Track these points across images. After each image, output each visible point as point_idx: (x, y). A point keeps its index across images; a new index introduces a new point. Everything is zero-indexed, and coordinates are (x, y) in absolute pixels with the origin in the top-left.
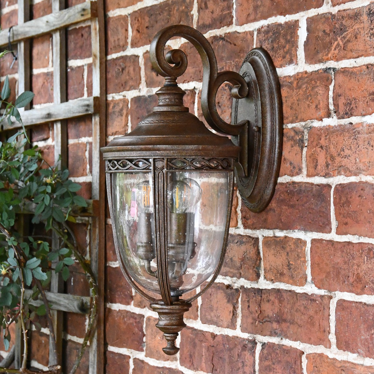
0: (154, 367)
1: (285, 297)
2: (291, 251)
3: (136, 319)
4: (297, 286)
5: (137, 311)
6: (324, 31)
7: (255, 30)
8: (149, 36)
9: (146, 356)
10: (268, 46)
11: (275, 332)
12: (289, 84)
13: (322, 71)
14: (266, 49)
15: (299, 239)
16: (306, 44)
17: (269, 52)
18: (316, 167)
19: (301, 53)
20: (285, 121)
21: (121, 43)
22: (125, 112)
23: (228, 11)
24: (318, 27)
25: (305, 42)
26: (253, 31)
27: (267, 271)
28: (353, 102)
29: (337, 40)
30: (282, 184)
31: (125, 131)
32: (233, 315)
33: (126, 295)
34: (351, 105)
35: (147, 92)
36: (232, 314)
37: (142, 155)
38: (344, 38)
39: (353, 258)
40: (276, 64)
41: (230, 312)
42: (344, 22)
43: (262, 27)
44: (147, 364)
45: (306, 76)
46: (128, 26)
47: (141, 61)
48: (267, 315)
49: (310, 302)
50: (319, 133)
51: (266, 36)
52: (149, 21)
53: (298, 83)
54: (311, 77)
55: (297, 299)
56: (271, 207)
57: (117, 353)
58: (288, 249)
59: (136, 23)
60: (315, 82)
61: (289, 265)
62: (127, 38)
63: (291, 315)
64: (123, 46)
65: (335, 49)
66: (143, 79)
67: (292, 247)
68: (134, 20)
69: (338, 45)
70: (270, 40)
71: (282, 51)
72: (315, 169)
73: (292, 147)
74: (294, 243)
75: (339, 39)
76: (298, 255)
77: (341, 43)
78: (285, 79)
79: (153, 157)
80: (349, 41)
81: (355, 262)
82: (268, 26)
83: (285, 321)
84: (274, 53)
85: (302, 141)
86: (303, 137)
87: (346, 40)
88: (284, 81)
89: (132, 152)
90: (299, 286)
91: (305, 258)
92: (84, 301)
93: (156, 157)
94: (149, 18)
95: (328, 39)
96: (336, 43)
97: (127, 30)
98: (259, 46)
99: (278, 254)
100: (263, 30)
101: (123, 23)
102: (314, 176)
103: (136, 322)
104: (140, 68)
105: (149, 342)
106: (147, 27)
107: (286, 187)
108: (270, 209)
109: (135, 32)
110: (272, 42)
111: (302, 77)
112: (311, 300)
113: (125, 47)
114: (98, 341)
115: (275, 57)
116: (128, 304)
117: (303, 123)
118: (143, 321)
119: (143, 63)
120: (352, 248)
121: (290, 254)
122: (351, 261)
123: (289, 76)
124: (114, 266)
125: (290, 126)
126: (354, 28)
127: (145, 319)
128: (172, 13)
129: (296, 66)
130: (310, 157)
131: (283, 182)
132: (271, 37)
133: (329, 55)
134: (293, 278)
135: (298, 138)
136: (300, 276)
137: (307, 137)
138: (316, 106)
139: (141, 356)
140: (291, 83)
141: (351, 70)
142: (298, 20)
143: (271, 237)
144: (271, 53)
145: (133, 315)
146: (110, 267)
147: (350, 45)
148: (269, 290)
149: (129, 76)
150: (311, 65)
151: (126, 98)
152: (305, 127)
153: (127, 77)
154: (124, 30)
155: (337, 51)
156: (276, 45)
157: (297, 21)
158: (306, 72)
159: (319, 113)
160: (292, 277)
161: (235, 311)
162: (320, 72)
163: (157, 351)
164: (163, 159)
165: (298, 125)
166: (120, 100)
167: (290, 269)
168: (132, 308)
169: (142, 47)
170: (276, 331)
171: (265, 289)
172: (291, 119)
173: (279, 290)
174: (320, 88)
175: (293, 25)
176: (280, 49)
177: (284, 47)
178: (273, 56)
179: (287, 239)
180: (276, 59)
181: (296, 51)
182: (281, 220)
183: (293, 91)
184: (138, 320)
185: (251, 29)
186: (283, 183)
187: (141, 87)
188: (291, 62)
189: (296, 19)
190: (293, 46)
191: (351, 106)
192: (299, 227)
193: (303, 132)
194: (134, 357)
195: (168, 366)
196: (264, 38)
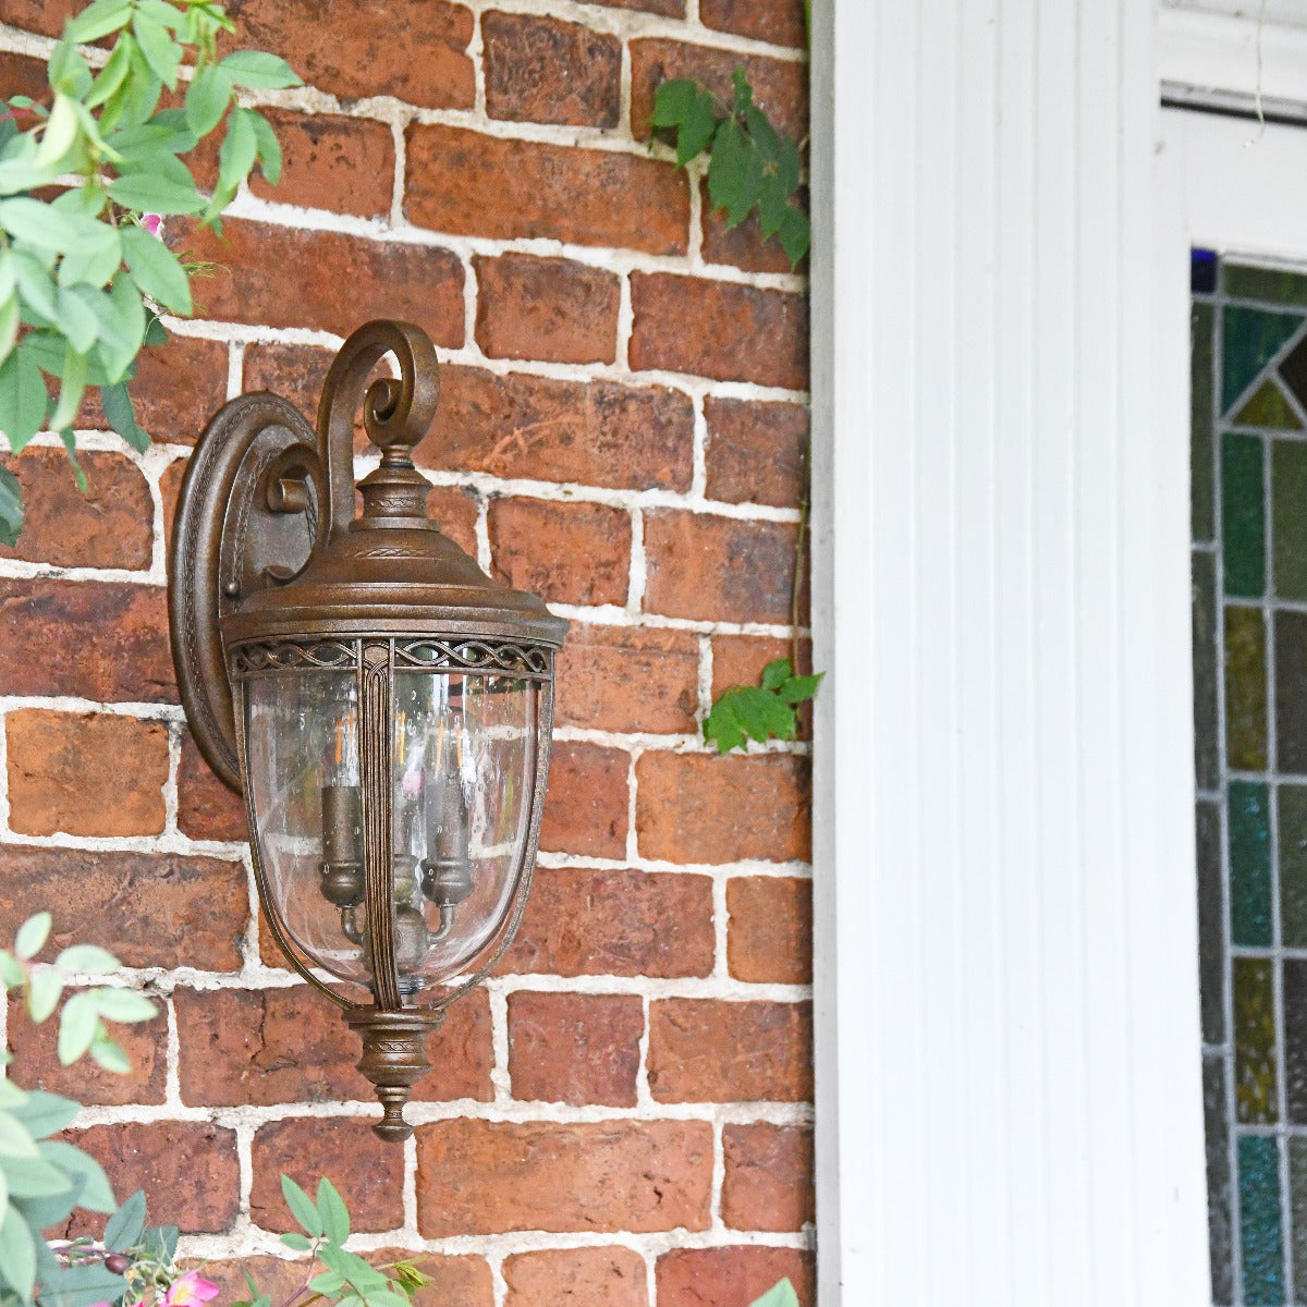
6: (476, 406)
7: (238, 344)
13: (458, 490)
24: (456, 392)
26: (229, 343)
28: (554, 573)
29: (512, 433)
34: (548, 577)
36: (151, 1065)
38: (531, 433)
39: (558, 900)
41: (147, 1059)
42: (532, 400)
43: (270, 344)
51: (286, 370)
65: (504, 451)
69: (514, 445)
70: (300, 384)
75: (517, 432)
77: (521, 442)
80: (540, 443)
81: (562, 908)
82: (292, 349)
87: (537, 437)
95: (485, 426)
96: (507, 439)
98: (256, 390)
100: (270, 351)
110: (305, 388)
120: (552, 879)
122: (551, 906)
126: (559, 420)
132: (302, 377)
133: (486, 462)
141: (551, 506)
147: (546, 453)
155: (509, 457)
162: (455, 490)
174: (457, 528)
185: (219, 338)
191: (550, 581)
196: (276, 373)
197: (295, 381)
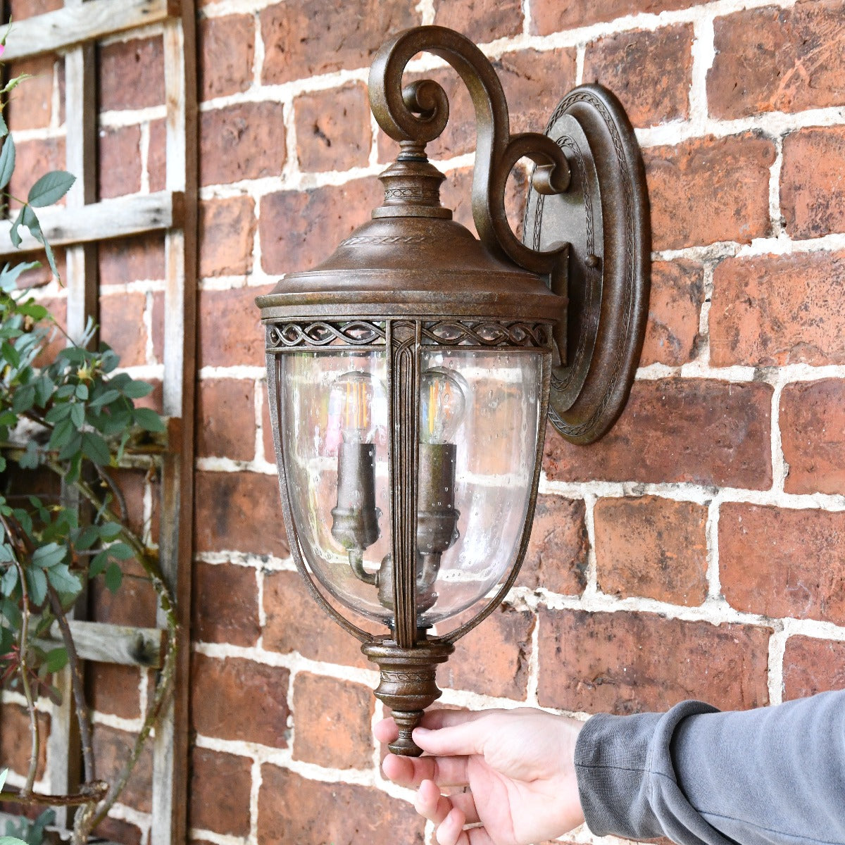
0: (314, 782)
1: (652, 630)
2: (670, 528)
3: (268, 676)
4: (683, 605)
5: (273, 659)
6: (760, 47)
7: (580, 45)
8: (309, 59)
9: (295, 758)
10: (616, 81)
11: (626, 708)
12: (666, 163)
13: (752, 135)
14: (609, 87)
15: (688, 503)
16: (713, 76)
17: (616, 93)
18: (734, 345)
19: (698, 94)
20: (655, 245)
21: (237, 76)
22: (245, 225)
23: (513, 5)
24: (744, 38)
25: (709, 71)
26: (575, 48)
27: (606, 573)
28: (833, 202)
29: (793, 65)
30: (646, 382)
31: (247, 267)
32: (520, 668)
33: (243, 626)
34: (827, 207)
35: (303, 181)
36: (515, 667)
37: (366, 313)
38: (812, 60)
39: (830, 545)
40: (633, 119)
41: (512, 662)
42: (812, 26)
43: (600, 39)
44: (298, 776)
45: (712, 144)
46: (253, 37)
47: (289, 114)
48: (604, 670)
49: (717, 640)
50: (743, 270)
51: (610, 58)
52: (310, 27)
53: (690, 161)
54: (724, 148)
55: (684, 635)
56: (618, 433)
57: (221, 752)
58: (661, 525)
59: (275, 32)
60: (734, 158)
61: (663, 562)
62: (252, 64)
63: (668, 670)
64: (242, 82)
65: (788, 86)
66: (292, 154)
67: (673, 519)
68: (270, 25)
69: (796, 77)
70: (620, 68)
71: (650, 90)
72: (733, 349)
73: (674, 301)
74: (677, 512)
75: (798, 63)
76: (686, 539)
77: (803, 72)
78: (657, 153)
79: (392, 318)
80: (823, 68)
81: (835, 553)
82: (616, 37)
83: (651, 681)
84: (630, 95)
85: (697, 288)
86: (701, 279)
87: (817, 64)
88: (654, 158)
89: (342, 306)
90: (689, 605)
91: (704, 544)
92: (146, 639)
93: (398, 318)
94: (310, 19)
95: (769, 64)
96: (790, 73)
97: (250, 46)
98: (590, 80)
99: (636, 535)
100: (601, 44)
101: (243, 30)
102: (731, 364)
103: (269, 684)
104: (285, 131)
105: (301, 727)
106: (303, 40)
107: (657, 389)
108: (617, 438)
109: (272, 51)
110: (624, 71)
111: (701, 148)
112: (719, 636)
113: (246, 83)
114: (177, 725)
115: (633, 103)
116: (250, 643)
117: (703, 250)
118: (287, 681)
119: (292, 118)
120: (827, 522)
121: (665, 536)
122: (824, 551)
123: (669, 147)
124: (214, 562)
125: (668, 255)
126: (837, 39)
127: (292, 679)
128: (368, 8)
129: (685, 124)
130: (719, 323)
131: (649, 378)
132: (622, 61)
133: (772, 100)
134: (673, 588)
135: (689, 283)
136: (690, 585)
137: (711, 280)
138: (738, 212)
139: (282, 757)
140: (673, 161)
141: (828, 132)
142: (691, 23)
143: (617, 499)
144: (621, 96)
145: (262, 669)
146: (205, 564)
147: (826, 78)
148: (611, 614)
149: (257, 146)
150: (725, 122)
151: (249, 194)
152: (705, 258)
153: (253, 150)
154: (244, 47)
155: (792, 91)
156: (634, 79)
157: (689, 26)
158: (712, 138)
159: (744, 227)
160: (670, 586)
161: (522, 661)
162: (747, 136)
163: (323, 748)
164: (413, 322)
165: (689, 254)
166: (235, 200)
167: (664, 568)
168: (259, 653)
169: (289, 84)
170: (629, 704)
171: (600, 613)
172: (671, 239)
173: (635, 616)
174: (747, 173)
175: (680, 35)
176: (645, 88)
177: (656, 83)
178: (627, 102)
179: (658, 503)
180: (634, 109)
181: (688, 90)
182: (643, 460)
183: (678, 177)
184: (273, 680)
185: (571, 44)
186: (650, 381)
187: (286, 170)
188: (672, 114)
189: (688, 20)
190: (679, 80)
191: (829, 212)
192: (688, 477)
193: (702, 270)
194: (263, 761)
195: (349, 781)
196: (604, 62)
197: (616, 66)
